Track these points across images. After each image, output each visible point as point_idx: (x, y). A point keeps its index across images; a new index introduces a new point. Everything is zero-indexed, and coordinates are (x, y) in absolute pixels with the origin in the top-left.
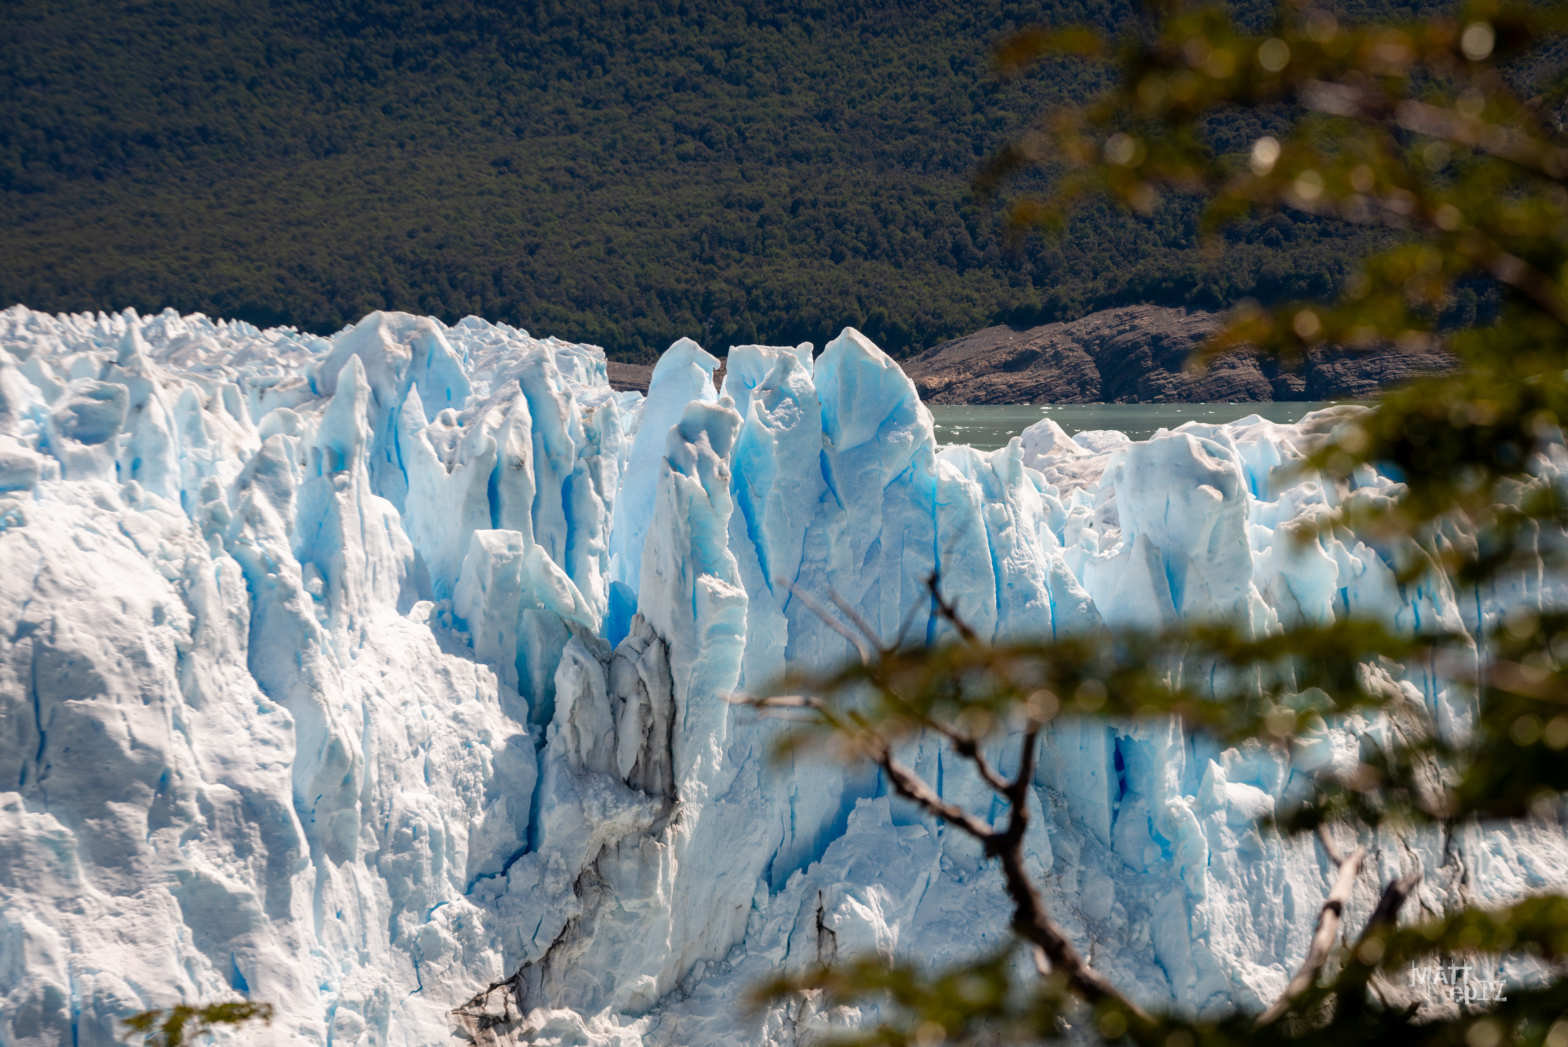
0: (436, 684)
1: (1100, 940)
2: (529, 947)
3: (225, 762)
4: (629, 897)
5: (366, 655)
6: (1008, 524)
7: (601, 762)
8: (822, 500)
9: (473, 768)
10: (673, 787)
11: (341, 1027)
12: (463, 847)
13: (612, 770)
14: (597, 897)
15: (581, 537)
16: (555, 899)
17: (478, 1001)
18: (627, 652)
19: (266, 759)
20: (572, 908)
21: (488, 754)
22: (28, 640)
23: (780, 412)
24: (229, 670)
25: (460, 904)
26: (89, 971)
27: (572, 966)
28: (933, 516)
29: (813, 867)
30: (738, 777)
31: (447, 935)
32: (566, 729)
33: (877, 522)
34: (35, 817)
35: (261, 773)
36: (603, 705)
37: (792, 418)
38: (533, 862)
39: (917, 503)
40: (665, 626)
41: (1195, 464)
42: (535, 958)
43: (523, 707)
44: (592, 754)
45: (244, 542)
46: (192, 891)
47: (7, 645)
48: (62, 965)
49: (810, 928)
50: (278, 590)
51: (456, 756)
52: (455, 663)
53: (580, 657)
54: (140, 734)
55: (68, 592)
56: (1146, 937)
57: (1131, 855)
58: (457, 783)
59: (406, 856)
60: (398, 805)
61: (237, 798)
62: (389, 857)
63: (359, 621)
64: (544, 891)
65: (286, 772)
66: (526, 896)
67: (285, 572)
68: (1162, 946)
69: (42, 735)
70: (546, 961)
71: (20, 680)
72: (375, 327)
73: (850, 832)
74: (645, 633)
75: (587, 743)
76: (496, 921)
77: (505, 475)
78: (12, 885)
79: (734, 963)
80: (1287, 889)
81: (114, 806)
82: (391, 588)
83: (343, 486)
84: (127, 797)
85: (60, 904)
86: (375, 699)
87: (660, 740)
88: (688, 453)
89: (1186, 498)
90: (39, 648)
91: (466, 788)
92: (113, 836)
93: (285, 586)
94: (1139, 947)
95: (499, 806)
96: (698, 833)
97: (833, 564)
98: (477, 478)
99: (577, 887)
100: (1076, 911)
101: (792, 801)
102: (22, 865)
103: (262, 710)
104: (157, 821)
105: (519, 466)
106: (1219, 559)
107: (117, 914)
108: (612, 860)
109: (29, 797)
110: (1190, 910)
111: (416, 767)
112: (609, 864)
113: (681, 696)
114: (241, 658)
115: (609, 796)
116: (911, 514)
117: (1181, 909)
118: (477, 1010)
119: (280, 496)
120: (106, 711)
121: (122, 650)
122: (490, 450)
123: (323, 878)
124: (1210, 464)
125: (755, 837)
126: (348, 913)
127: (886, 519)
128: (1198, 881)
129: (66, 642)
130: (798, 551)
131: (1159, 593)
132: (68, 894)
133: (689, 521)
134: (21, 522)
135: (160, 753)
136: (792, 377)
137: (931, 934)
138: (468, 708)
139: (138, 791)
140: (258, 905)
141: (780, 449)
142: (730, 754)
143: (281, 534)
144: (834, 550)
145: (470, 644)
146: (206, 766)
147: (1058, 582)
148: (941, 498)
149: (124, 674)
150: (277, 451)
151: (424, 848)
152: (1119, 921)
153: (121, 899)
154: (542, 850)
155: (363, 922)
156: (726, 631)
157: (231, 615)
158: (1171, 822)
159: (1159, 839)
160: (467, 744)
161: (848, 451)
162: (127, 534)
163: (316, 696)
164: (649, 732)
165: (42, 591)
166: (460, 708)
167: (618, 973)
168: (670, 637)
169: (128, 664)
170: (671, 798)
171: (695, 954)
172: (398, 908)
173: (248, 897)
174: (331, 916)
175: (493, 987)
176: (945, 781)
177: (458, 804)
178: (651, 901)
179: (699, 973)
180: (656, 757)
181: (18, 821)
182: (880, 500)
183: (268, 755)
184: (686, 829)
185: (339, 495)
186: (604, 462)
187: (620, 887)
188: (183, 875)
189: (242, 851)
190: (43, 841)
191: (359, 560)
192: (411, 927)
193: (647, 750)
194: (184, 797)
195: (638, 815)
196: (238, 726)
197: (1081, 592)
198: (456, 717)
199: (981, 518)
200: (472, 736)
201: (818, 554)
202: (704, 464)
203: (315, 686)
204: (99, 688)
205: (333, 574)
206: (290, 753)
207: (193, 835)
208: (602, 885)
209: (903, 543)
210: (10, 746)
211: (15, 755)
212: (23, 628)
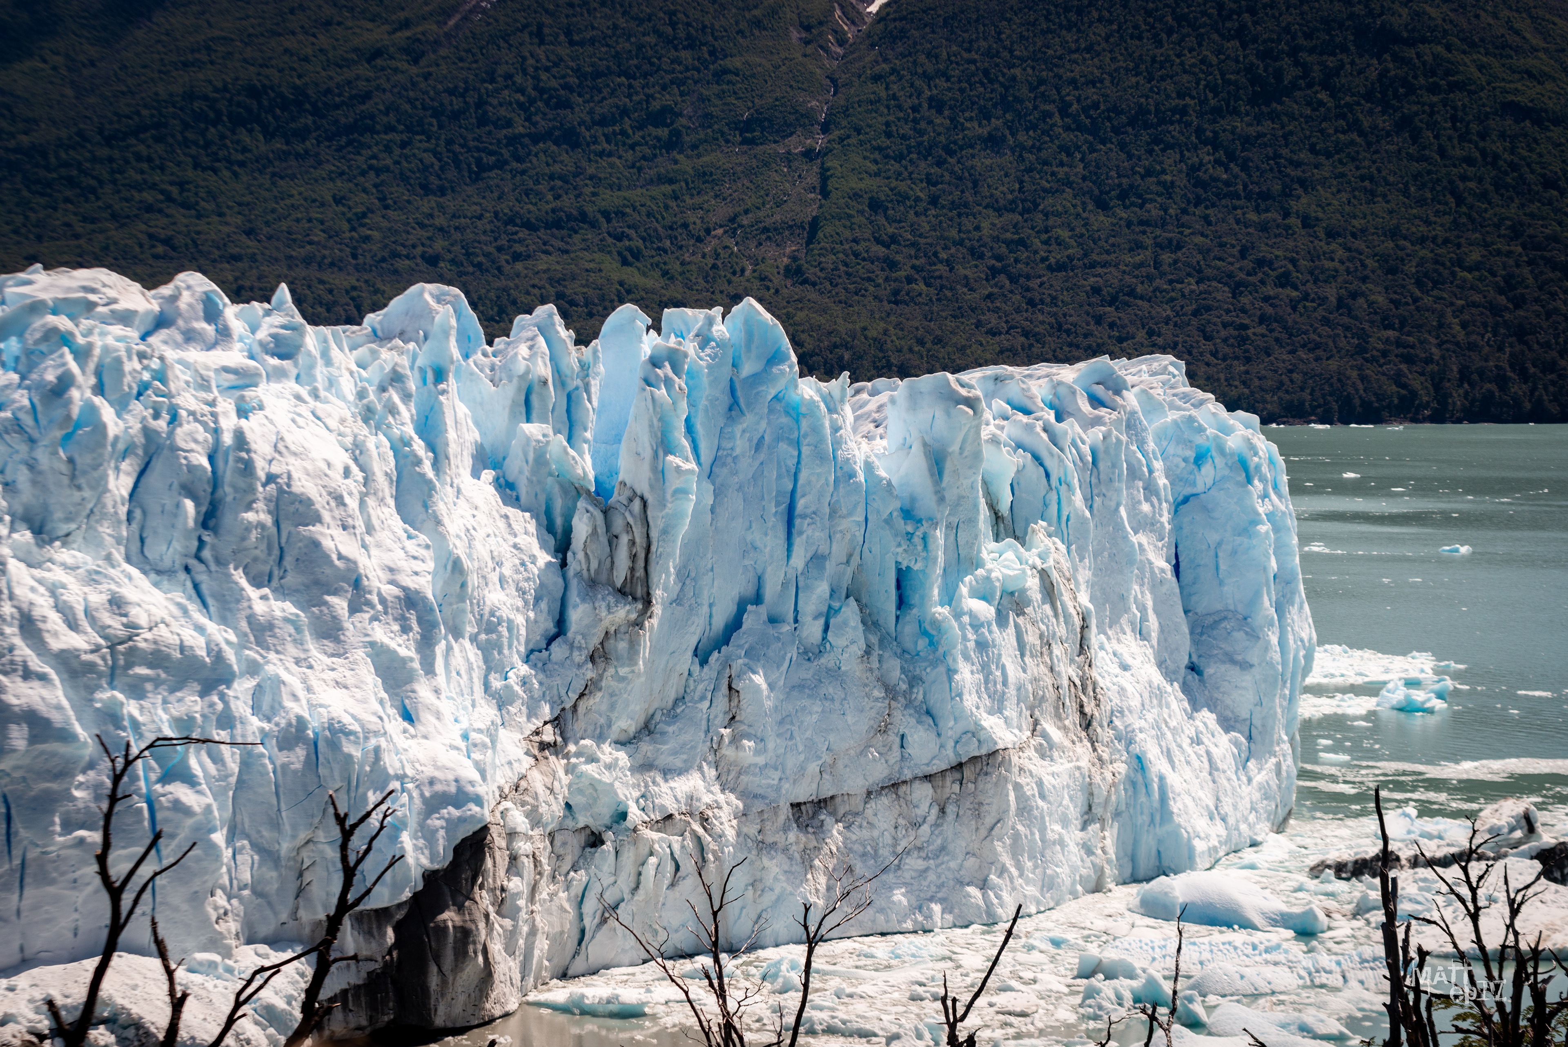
0: (501, 524)
1: (894, 698)
2: (565, 698)
3: (391, 570)
4: (622, 666)
5: (461, 502)
6: (840, 428)
7: (603, 577)
8: (730, 409)
9: (528, 580)
10: (648, 594)
11: (475, 745)
12: (523, 631)
13: (611, 583)
14: (602, 665)
15: (577, 431)
16: (579, 666)
17: (537, 733)
18: (618, 506)
19: (415, 569)
20: (589, 672)
21: (536, 572)
22: (273, 486)
23: (708, 351)
25: (524, 669)
26: (321, 706)
27: (588, 711)
28: (797, 421)
29: (724, 648)
30: (682, 590)
31: (517, 688)
32: (581, 556)
33: (763, 424)
34: (279, 603)
35: (415, 578)
36: (604, 539)
37: (716, 355)
38: (565, 642)
39: (787, 413)
40: (643, 488)
41: (954, 392)
42: (568, 705)
43: (552, 542)
44: (597, 572)
45: (389, 426)
46: (377, 655)
47: (261, 489)
48: (304, 702)
49: (724, 689)
50: (411, 458)
51: (517, 572)
52: (511, 511)
53: (591, 508)
54: (343, 550)
55: (295, 454)
56: (920, 697)
57: (908, 644)
58: (518, 589)
59: (494, 636)
60: (488, 603)
61: (401, 594)
62: (483, 637)
63: (456, 481)
64: (573, 661)
65: (429, 578)
66: (562, 664)
67: (415, 447)
68: (931, 703)
69: (281, 549)
70: (575, 707)
71: (269, 512)
72: (421, 293)
73: (744, 627)
74: (628, 493)
75: (594, 565)
76: (545, 680)
77: (536, 388)
78: (268, 649)
79: (679, 711)
80: (1004, 667)
81: (328, 598)
82: (468, 462)
83: (444, 392)
84: (335, 593)
85: (298, 662)
86: (472, 532)
87: (641, 563)
88: (657, 375)
89: (948, 414)
90: (280, 491)
91: (524, 593)
92: (328, 618)
93: (416, 456)
94: (917, 703)
95: (543, 605)
96: (661, 624)
97: (738, 451)
98: (519, 389)
99: (592, 658)
100: (878, 680)
101: (711, 605)
102: (274, 636)
103: (410, 537)
104: (354, 609)
105: (545, 383)
106: (966, 453)
107: (333, 670)
108: (612, 641)
109: (274, 591)
110: (950, 679)
111: (494, 577)
112: (611, 643)
113: (654, 534)
114: (391, 502)
115: (611, 599)
116: (784, 420)
117: (945, 678)
118: (537, 739)
119: (406, 397)
120: (322, 534)
121: (330, 494)
122: (528, 371)
123: (449, 648)
124: (963, 392)
125: (692, 629)
126: (463, 672)
127: (769, 423)
128: (955, 660)
129: (297, 488)
130: (716, 444)
131: (932, 475)
132: (303, 656)
133: (660, 419)
134: (262, 407)
135: (355, 563)
136: (715, 328)
137: (795, 693)
138: (522, 540)
139: (342, 588)
140: (416, 665)
141: (709, 374)
142: (678, 574)
143: (408, 421)
144: (738, 442)
145: (518, 499)
146: (380, 573)
147: (869, 467)
148: (803, 410)
149: (331, 510)
150: (403, 367)
151: (503, 630)
152: (904, 686)
153: (334, 659)
154: (570, 634)
155: (471, 679)
156: (681, 492)
157: (387, 474)
158: (936, 624)
159: (925, 633)
160: (523, 564)
161: (747, 378)
162: (318, 418)
163: (441, 529)
164: (634, 557)
165: (280, 453)
166: (517, 540)
167: (614, 716)
168: (648, 496)
169: (333, 504)
170: (648, 602)
171: (656, 705)
172: (489, 670)
173: (412, 660)
174: (454, 674)
175: (546, 723)
176: (800, 595)
177: (520, 603)
178: (636, 668)
179: (658, 717)
180: (638, 575)
181: (270, 607)
182: (765, 410)
183: (417, 566)
184: (655, 621)
185: (442, 398)
186: (593, 382)
187: (617, 659)
188: (372, 644)
189: (405, 629)
190: (286, 620)
191: (454, 441)
192: (497, 683)
193: (632, 569)
194: (370, 592)
195: (628, 612)
196: (396, 547)
197: (882, 473)
198: (515, 546)
199: (827, 424)
200: (526, 559)
201: (727, 445)
202: (668, 382)
203: (439, 522)
204: (317, 519)
205: (439, 449)
206: (431, 565)
207: (375, 618)
208: (606, 657)
209: (778, 439)
210: (263, 556)
211: (265, 562)
212: (271, 478)
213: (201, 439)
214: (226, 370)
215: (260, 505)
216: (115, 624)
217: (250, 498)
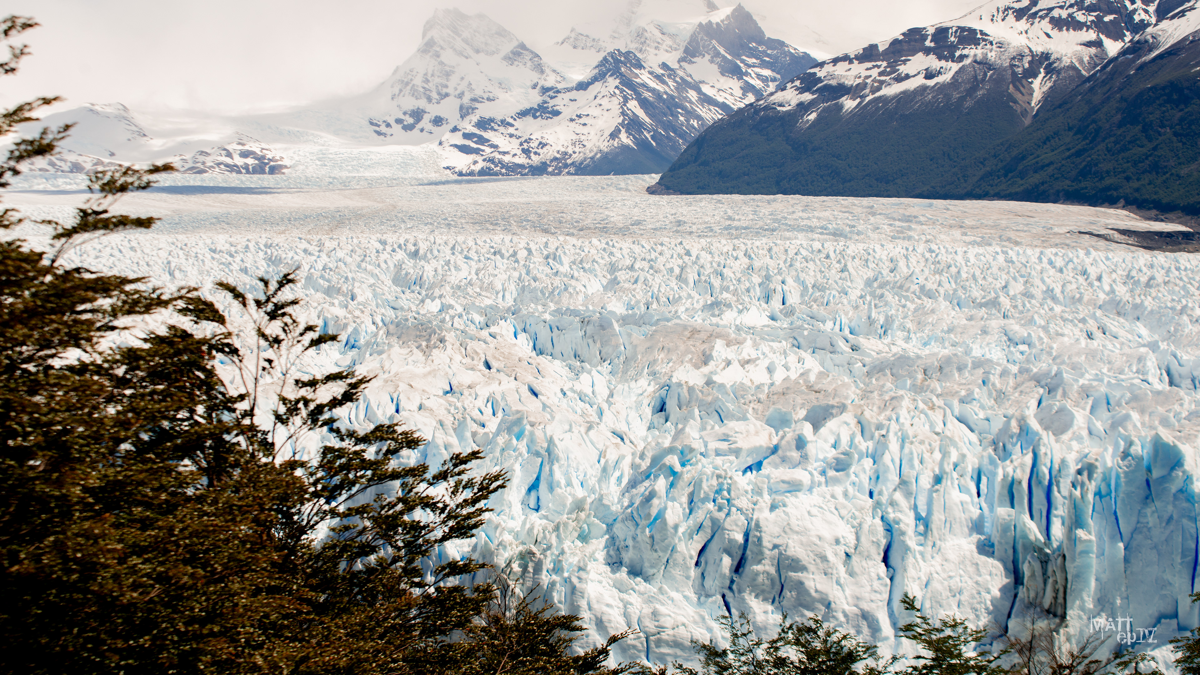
0: (971, 569)
3: (858, 598)
5: (937, 557)
7: (1037, 602)
8: (1146, 498)
10: (1065, 613)
13: (1041, 605)
15: (1052, 510)
18: (1052, 559)
19: (873, 598)
21: (988, 597)
22: (776, 550)
23: (1126, 463)
24: (871, 563)
28: (1193, 506)
30: (1102, 610)
32: (1025, 589)
33: (1170, 508)
34: (773, 616)
35: (871, 604)
36: (1040, 580)
37: (1130, 465)
39: (1187, 500)
40: (1063, 549)
44: (1034, 599)
45: (887, 513)
47: (768, 553)
50: (900, 532)
51: (973, 597)
52: (982, 559)
53: (1031, 561)
54: (819, 587)
55: (797, 533)
58: (972, 608)
61: (859, 613)
63: (939, 544)
65: (882, 603)
67: (905, 525)
69: (782, 586)
71: (773, 566)
75: (1032, 595)
77: (1016, 485)
83: (939, 490)
84: (813, 611)
86: (935, 575)
87: (1061, 594)
88: (1078, 480)
93: (904, 530)
95: (992, 618)
96: (1077, 631)
97: (1150, 525)
98: (1003, 487)
105: (1020, 483)
108: (1036, 641)
109: (776, 608)
112: (1035, 643)
113: (1070, 578)
114: (880, 557)
115: (1038, 616)
116: (1185, 505)
119: (908, 495)
120: (805, 577)
121: (816, 555)
122: (1013, 477)
127: (1175, 506)
129: (791, 552)
130: (1134, 519)
133: (1074, 508)
134: (785, 505)
135: (828, 595)
136: (1133, 448)
138: (984, 579)
139: (817, 608)
141: (1125, 477)
142: (1096, 600)
143: (906, 509)
144: (1150, 519)
145: (993, 553)
146: (849, 600)
148: (1196, 499)
149: (816, 565)
154: (1008, 636)
156: (1086, 552)
157: (873, 542)
160: (979, 593)
161: (1157, 479)
162: (837, 510)
164: (1056, 591)
165: (785, 532)
166: (979, 579)
168: (1067, 555)
169: (818, 561)
170: (1063, 618)
180: (1059, 601)
182: (1171, 499)
183: (875, 596)
184: (1071, 630)
185: (936, 494)
186: (1061, 480)
191: (940, 520)
193: (1056, 598)
194: (837, 611)
195: (1048, 624)
196: (866, 585)
198: (977, 583)
200: (982, 590)
201: (1145, 520)
202: (1082, 485)
204: (804, 569)
205: (931, 525)
206: (885, 596)
209: (1181, 517)
210: (767, 589)
211: (770, 592)
212: (775, 546)
213: (740, 524)
214: (783, 482)
215: (766, 562)
216: (651, 626)
217: (760, 557)
